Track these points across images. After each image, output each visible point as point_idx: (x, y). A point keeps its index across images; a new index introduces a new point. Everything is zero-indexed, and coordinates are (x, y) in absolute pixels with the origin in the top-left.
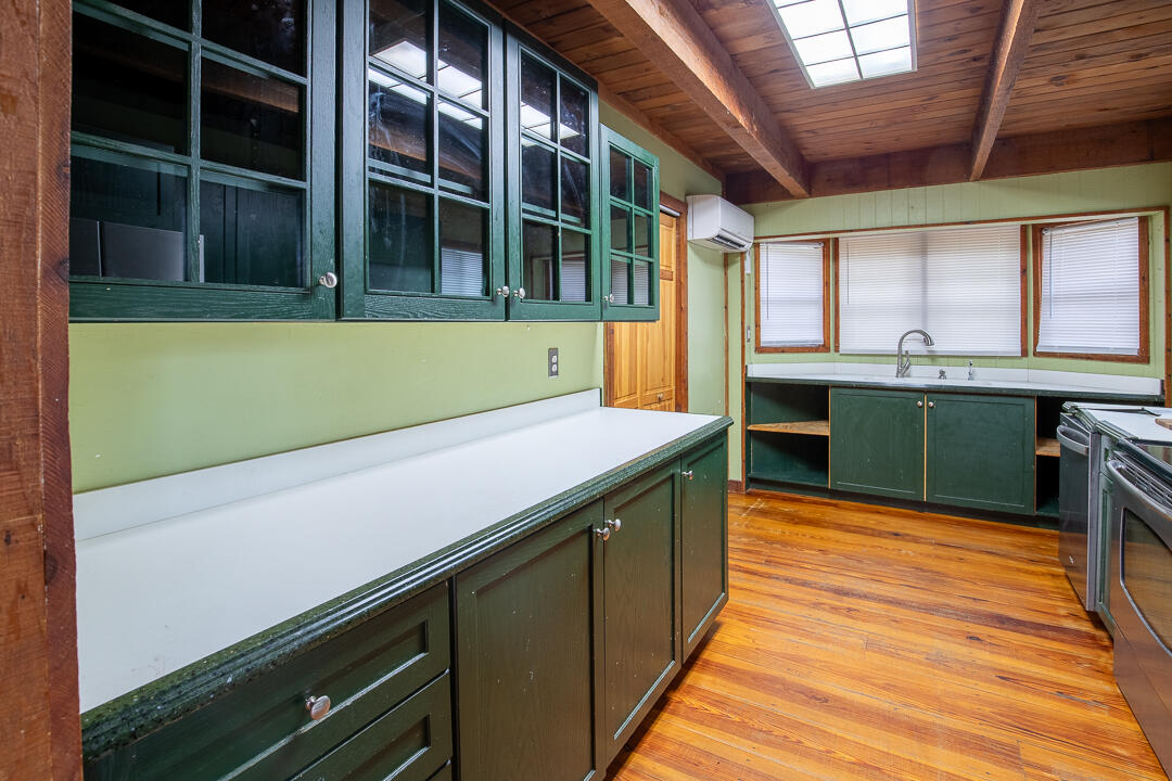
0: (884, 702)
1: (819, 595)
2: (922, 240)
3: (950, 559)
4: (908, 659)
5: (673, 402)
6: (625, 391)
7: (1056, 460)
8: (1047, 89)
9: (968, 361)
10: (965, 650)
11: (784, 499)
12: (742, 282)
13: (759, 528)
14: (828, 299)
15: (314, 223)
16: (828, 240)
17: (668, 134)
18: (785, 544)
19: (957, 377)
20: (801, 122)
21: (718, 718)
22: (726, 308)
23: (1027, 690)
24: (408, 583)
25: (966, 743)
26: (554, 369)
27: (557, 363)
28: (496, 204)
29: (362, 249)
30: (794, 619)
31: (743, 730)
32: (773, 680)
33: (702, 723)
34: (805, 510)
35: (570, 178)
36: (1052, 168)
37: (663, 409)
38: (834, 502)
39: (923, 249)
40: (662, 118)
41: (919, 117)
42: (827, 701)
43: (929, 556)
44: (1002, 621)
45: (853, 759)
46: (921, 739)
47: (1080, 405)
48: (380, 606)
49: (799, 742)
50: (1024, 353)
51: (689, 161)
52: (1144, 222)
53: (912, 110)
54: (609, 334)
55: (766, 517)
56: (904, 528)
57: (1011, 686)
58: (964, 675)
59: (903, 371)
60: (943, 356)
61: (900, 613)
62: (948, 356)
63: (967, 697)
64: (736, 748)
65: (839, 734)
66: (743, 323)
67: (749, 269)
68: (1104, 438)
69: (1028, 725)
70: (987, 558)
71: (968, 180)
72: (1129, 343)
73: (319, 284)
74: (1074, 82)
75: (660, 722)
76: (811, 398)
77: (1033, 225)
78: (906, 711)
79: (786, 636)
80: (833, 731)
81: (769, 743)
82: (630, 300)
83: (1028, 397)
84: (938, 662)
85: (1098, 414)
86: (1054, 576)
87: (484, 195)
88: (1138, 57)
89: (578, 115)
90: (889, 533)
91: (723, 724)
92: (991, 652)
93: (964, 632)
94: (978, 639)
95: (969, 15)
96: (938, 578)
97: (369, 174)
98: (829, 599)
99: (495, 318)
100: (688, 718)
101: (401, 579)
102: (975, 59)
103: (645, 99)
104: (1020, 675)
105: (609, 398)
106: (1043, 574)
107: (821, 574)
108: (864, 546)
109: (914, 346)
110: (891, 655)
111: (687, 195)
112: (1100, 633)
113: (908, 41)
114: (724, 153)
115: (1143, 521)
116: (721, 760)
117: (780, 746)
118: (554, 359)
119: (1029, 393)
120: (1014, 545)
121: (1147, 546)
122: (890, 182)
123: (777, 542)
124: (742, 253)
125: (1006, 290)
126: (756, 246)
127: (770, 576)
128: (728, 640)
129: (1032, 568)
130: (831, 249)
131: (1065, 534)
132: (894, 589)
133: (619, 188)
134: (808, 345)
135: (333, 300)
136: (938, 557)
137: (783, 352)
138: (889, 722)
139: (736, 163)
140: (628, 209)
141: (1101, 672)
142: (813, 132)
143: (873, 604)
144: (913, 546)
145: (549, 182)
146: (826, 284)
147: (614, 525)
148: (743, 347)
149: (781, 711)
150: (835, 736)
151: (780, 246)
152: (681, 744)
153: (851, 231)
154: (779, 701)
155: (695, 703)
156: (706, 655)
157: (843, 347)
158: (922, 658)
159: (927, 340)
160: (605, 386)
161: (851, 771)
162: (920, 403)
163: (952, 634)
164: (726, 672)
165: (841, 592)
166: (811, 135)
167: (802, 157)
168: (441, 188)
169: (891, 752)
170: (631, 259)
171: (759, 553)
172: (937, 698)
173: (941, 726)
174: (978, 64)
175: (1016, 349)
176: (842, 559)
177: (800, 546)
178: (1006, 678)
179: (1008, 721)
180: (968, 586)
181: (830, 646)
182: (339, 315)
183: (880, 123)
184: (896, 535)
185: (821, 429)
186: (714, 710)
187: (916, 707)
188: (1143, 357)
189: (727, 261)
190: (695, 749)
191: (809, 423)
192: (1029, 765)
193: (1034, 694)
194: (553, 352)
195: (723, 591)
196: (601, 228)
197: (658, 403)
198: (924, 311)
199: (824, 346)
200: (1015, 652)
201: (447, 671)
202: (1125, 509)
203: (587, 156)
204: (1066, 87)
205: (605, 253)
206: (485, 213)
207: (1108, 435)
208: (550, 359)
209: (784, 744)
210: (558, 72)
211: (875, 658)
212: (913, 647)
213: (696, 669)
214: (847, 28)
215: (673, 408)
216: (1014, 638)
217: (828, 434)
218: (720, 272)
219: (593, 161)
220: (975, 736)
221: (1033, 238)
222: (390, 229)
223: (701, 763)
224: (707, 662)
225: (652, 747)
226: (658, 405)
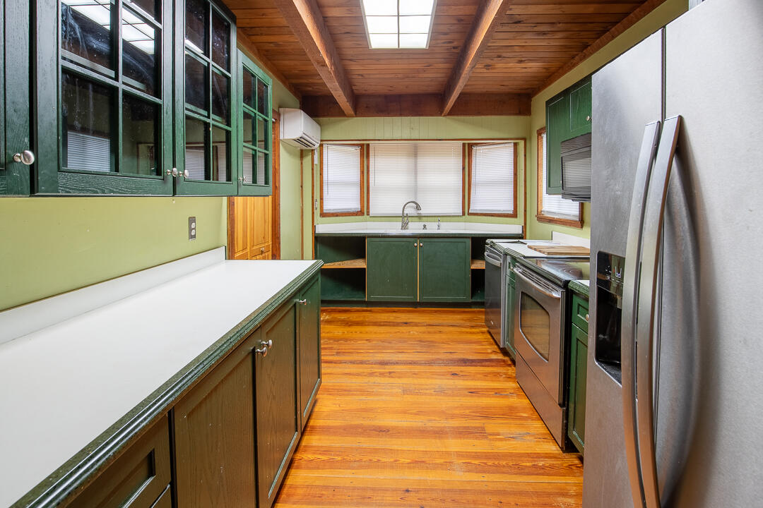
0: (418, 422)
1: (372, 368)
2: (414, 149)
3: (435, 333)
4: (425, 394)
5: (270, 253)
6: (240, 247)
7: (483, 271)
8: (482, 70)
9: (437, 218)
10: (451, 382)
11: (340, 311)
12: (313, 169)
13: (328, 333)
14: (363, 182)
15: (7, 102)
16: (363, 144)
17: (269, 62)
18: (346, 340)
19: (432, 228)
20: (355, 67)
21: (328, 461)
22: (302, 187)
23: (483, 396)
24: (142, 422)
25: (460, 433)
26: (193, 234)
27: (195, 229)
28: (166, 101)
29: (55, 131)
30: (360, 386)
31: (345, 464)
32: (357, 427)
33: (318, 468)
34: (354, 317)
35: (217, 87)
36: (479, 113)
37: (264, 258)
38: (369, 309)
39: (415, 153)
40: (267, 51)
41: (421, 75)
42: (388, 431)
43: (424, 333)
44: (465, 362)
45: (409, 461)
46: (440, 438)
47: (494, 240)
48: (123, 447)
49: (379, 460)
50: (464, 214)
51: (281, 83)
52: (515, 145)
53: (418, 71)
54: (231, 206)
55: (331, 325)
56: (409, 319)
57: (475, 396)
58: (453, 396)
59: (404, 226)
60: (425, 216)
61: (417, 369)
62: (427, 216)
63: (457, 407)
64: (344, 477)
65: (399, 449)
66: (313, 197)
67: (316, 161)
68: (508, 257)
69: (487, 414)
70: (452, 329)
71: (440, 115)
72: (509, 208)
73: (13, 161)
74: (495, 68)
75: (290, 477)
76: (354, 245)
77: (469, 144)
78: (430, 424)
79: (357, 398)
80: (395, 447)
81: (361, 467)
82: (254, 181)
83: (466, 237)
84: (441, 392)
85: (503, 245)
86: (483, 333)
87: (157, 92)
88: (521, 62)
89: (222, 38)
90: (402, 323)
91: (331, 464)
92: (464, 380)
93: (449, 372)
94: (456, 374)
95: (455, 22)
96: (430, 344)
97: (61, 62)
98: (378, 369)
99: (164, 194)
100: (309, 468)
101: (136, 420)
102: (454, 48)
103: (258, 35)
104: (478, 389)
105: (231, 255)
106: (478, 333)
107: (371, 354)
108: (390, 333)
109: (410, 211)
110: (417, 394)
111: (280, 107)
112: (506, 358)
113: (427, 31)
114: (305, 81)
115: (531, 297)
116: (335, 489)
117: (368, 467)
118: (193, 226)
119: (468, 236)
120: (463, 320)
121: (534, 311)
122: (401, 113)
123: (341, 340)
124: (313, 150)
125: (455, 179)
126: (321, 146)
127: (341, 362)
128: (325, 409)
129: (473, 330)
130: (365, 150)
131: (488, 310)
132: (411, 356)
133: (248, 98)
134: (351, 211)
135: (28, 177)
136: (429, 333)
137: (337, 216)
138: (423, 433)
139: (311, 89)
140: (253, 115)
141: (509, 378)
142: (362, 76)
143: (402, 367)
144: (416, 328)
145: (203, 88)
146: (362, 172)
147: (268, 345)
148: (313, 213)
149: (365, 445)
150: (398, 450)
151: (334, 147)
152: (308, 486)
153: (379, 140)
154: (362, 439)
155: (311, 456)
156: (312, 423)
157: (372, 212)
158: (432, 391)
159: (418, 207)
160: (229, 244)
161: (409, 468)
162: (416, 244)
163: (443, 374)
164: (327, 430)
165: (383, 363)
166: (360, 77)
167: (352, 91)
168: (124, 83)
169: (428, 450)
170: (255, 150)
171: (331, 348)
172: (443, 412)
173: (449, 427)
174: (455, 51)
175: (460, 211)
176: (380, 343)
177: (355, 340)
178: (473, 392)
179: (478, 415)
180: (446, 346)
181: (384, 398)
182: (33, 191)
183: (400, 76)
184: (406, 323)
185: (360, 264)
186: (323, 458)
187: (435, 420)
188: (515, 215)
189: (302, 154)
190: (317, 487)
191: (352, 261)
192: (491, 435)
193: (485, 397)
194: (192, 220)
195: (319, 377)
196: (237, 127)
197: (260, 255)
198: (415, 190)
199: (361, 211)
200: (473, 377)
201: (169, 486)
202: (522, 292)
203: (229, 71)
204: (490, 71)
205: (240, 146)
206: (158, 108)
207: (510, 255)
208: (190, 225)
209: (371, 465)
210: (211, 4)
211: (409, 398)
212: (427, 387)
213: (306, 434)
214: (398, 16)
215: (270, 257)
216: (472, 369)
217: (365, 267)
218: (298, 161)
219: (233, 75)
220: (465, 428)
221: (468, 150)
222: (79, 114)
223: (323, 494)
224: (313, 427)
225: (289, 495)
226: (261, 256)
